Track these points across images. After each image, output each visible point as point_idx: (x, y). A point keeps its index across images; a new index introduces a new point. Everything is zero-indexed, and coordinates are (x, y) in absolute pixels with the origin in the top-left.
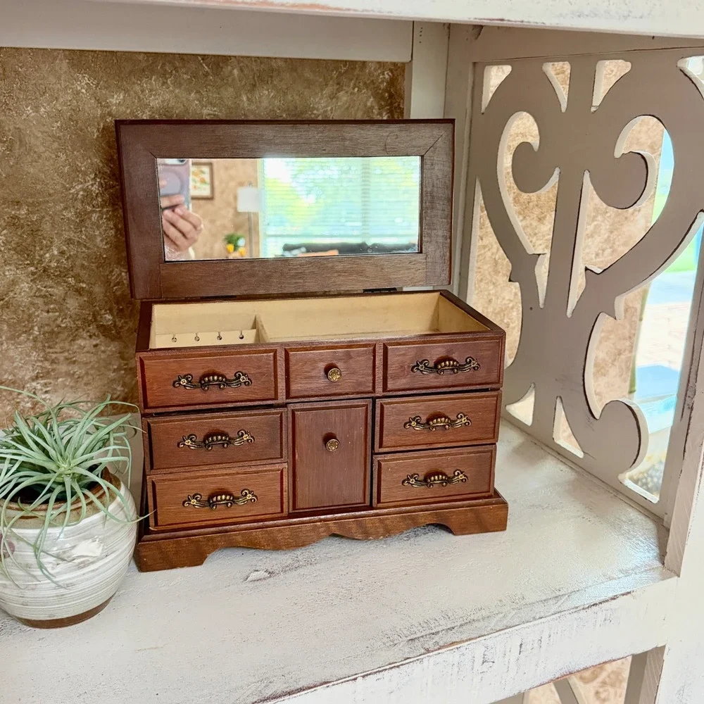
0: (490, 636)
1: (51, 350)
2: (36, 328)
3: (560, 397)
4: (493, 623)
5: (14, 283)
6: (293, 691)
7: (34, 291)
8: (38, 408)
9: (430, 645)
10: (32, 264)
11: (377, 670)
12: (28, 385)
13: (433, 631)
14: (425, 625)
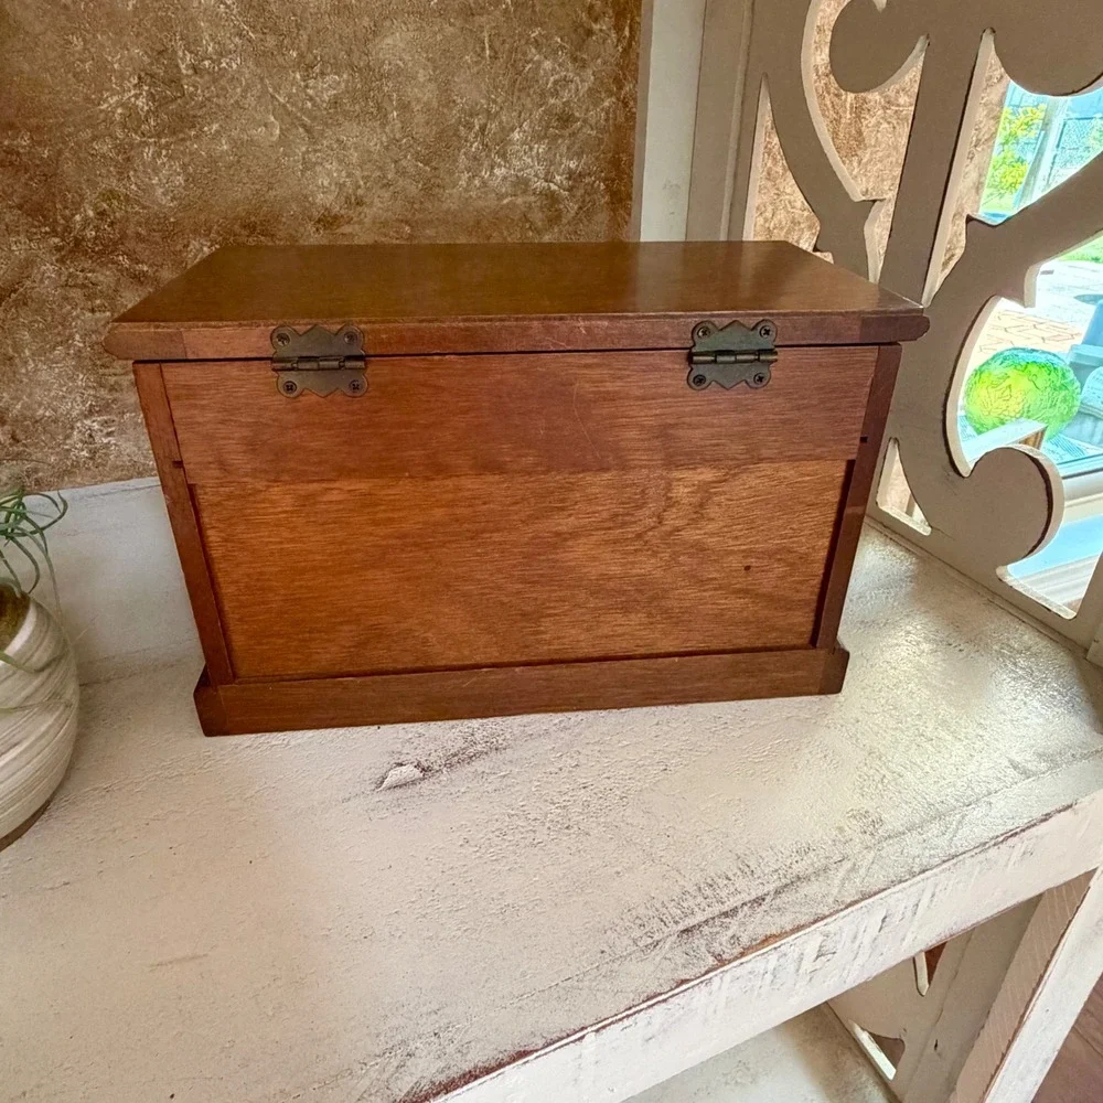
0: (834, 917)
1: (107, 371)
2: (77, 337)
3: (896, 440)
4: (834, 887)
5: (29, 263)
6: (453, 1081)
7: (63, 279)
8: (100, 457)
9: (722, 943)
10: (54, 233)
11: (624, 1014)
12: (79, 424)
13: (725, 908)
14: (708, 892)
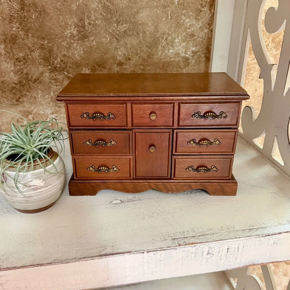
2: (52, 93)
3: (277, 136)
5: (42, 73)
7: (51, 77)
10: (50, 65)
